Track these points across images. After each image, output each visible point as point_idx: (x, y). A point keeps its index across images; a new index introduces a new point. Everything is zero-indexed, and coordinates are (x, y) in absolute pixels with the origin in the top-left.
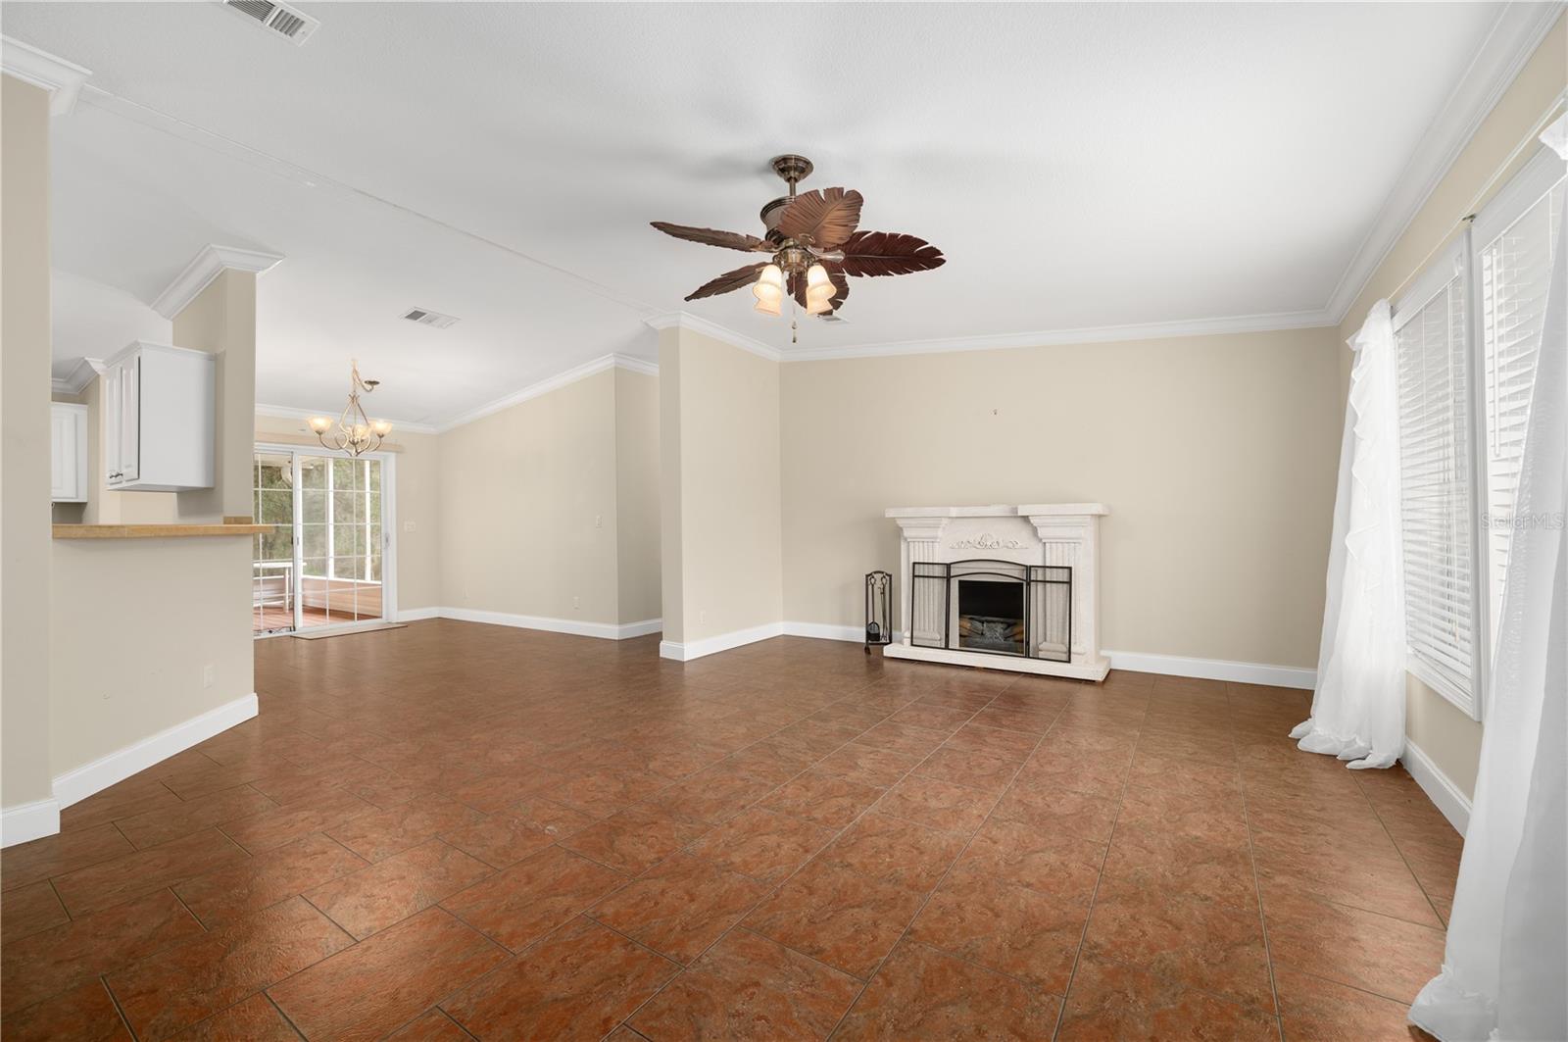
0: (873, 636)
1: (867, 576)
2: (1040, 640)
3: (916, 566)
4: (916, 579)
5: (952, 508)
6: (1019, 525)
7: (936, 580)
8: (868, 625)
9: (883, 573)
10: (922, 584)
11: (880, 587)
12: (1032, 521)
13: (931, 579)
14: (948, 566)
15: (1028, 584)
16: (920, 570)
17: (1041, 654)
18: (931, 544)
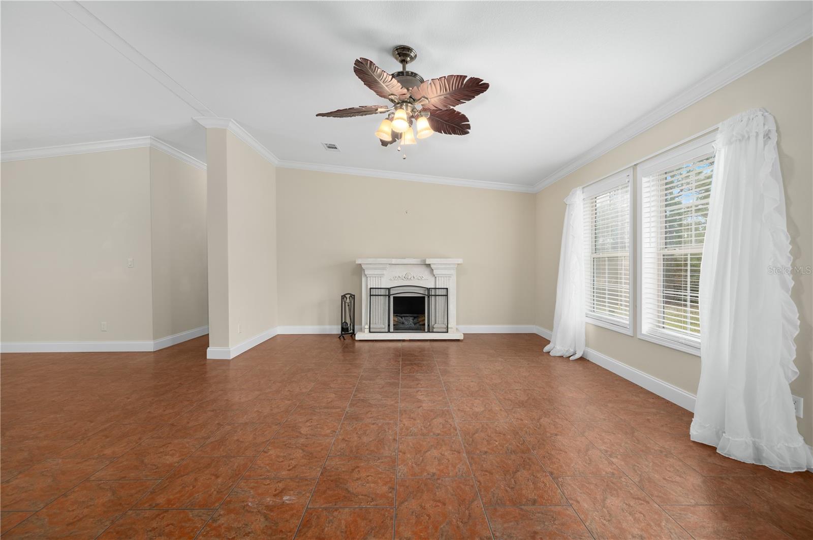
0: (344, 329)
1: (342, 296)
2: (433, 323)
3: (372, 290)
4: (372, 297)
5: (393, 260)
6: (424, 268)
7: (382, 297)
8: (342, 323)
9: (350, 294)
10: (374, 300)
11: (349, 302)
12: (432, 267)
13: (380, 297)
14: (389, 289)
15: (429, 297)
16: (374, 292)
17: (435, 330)
18: (379, 278)
